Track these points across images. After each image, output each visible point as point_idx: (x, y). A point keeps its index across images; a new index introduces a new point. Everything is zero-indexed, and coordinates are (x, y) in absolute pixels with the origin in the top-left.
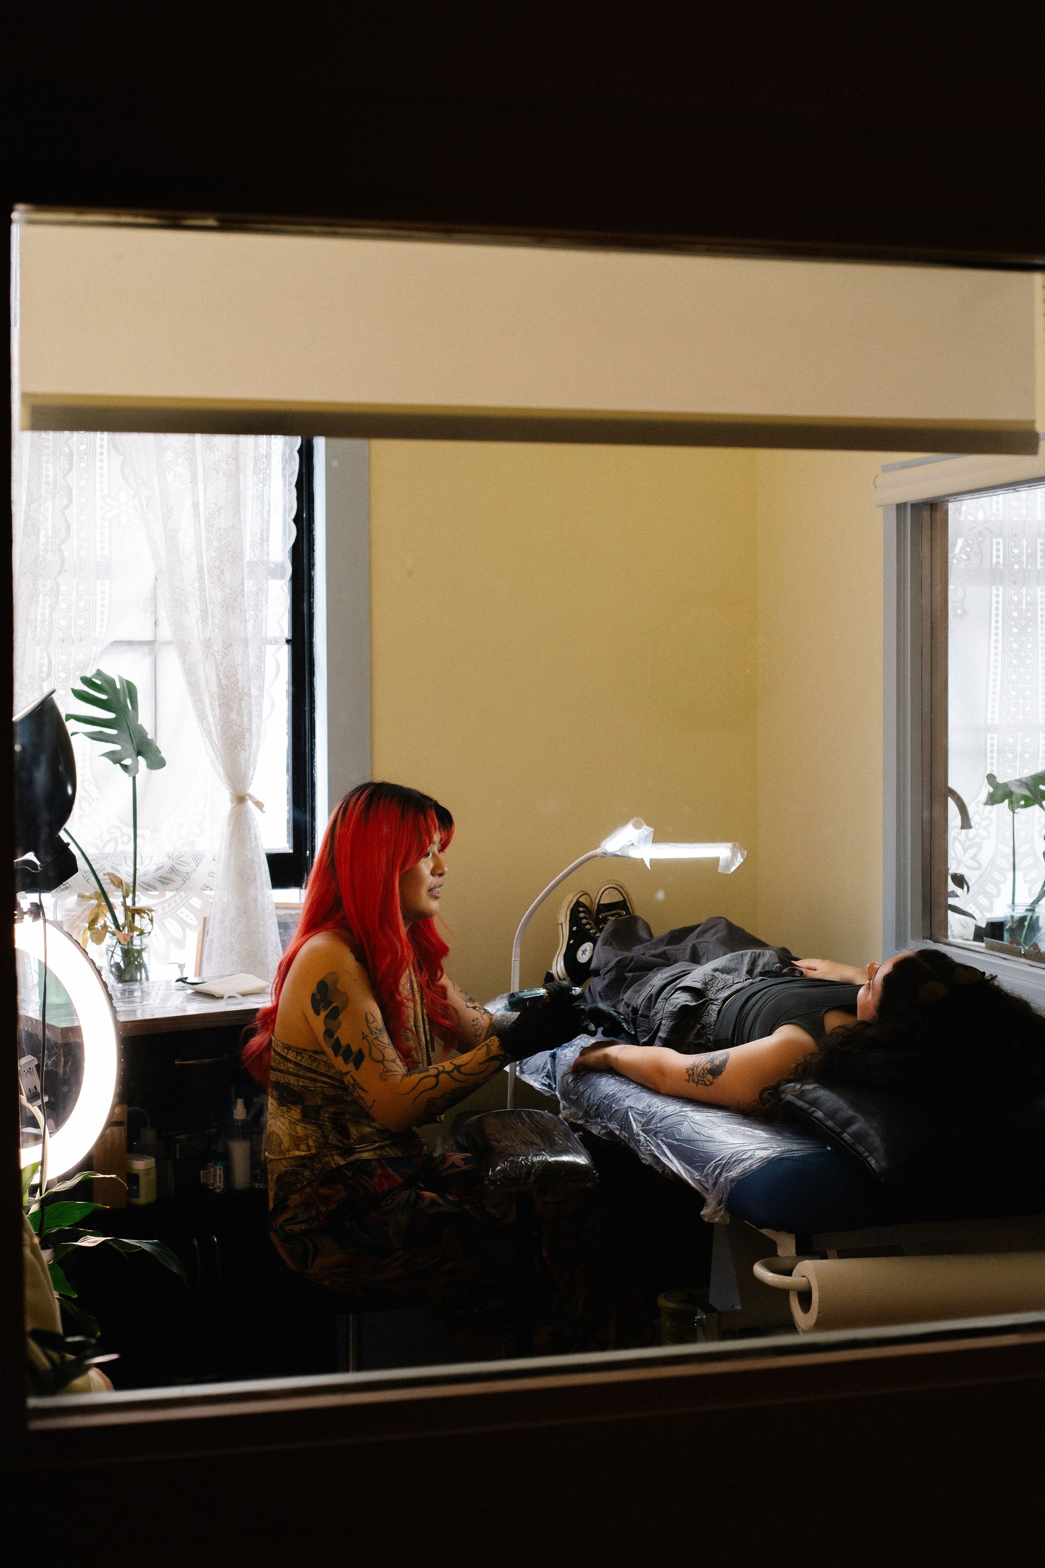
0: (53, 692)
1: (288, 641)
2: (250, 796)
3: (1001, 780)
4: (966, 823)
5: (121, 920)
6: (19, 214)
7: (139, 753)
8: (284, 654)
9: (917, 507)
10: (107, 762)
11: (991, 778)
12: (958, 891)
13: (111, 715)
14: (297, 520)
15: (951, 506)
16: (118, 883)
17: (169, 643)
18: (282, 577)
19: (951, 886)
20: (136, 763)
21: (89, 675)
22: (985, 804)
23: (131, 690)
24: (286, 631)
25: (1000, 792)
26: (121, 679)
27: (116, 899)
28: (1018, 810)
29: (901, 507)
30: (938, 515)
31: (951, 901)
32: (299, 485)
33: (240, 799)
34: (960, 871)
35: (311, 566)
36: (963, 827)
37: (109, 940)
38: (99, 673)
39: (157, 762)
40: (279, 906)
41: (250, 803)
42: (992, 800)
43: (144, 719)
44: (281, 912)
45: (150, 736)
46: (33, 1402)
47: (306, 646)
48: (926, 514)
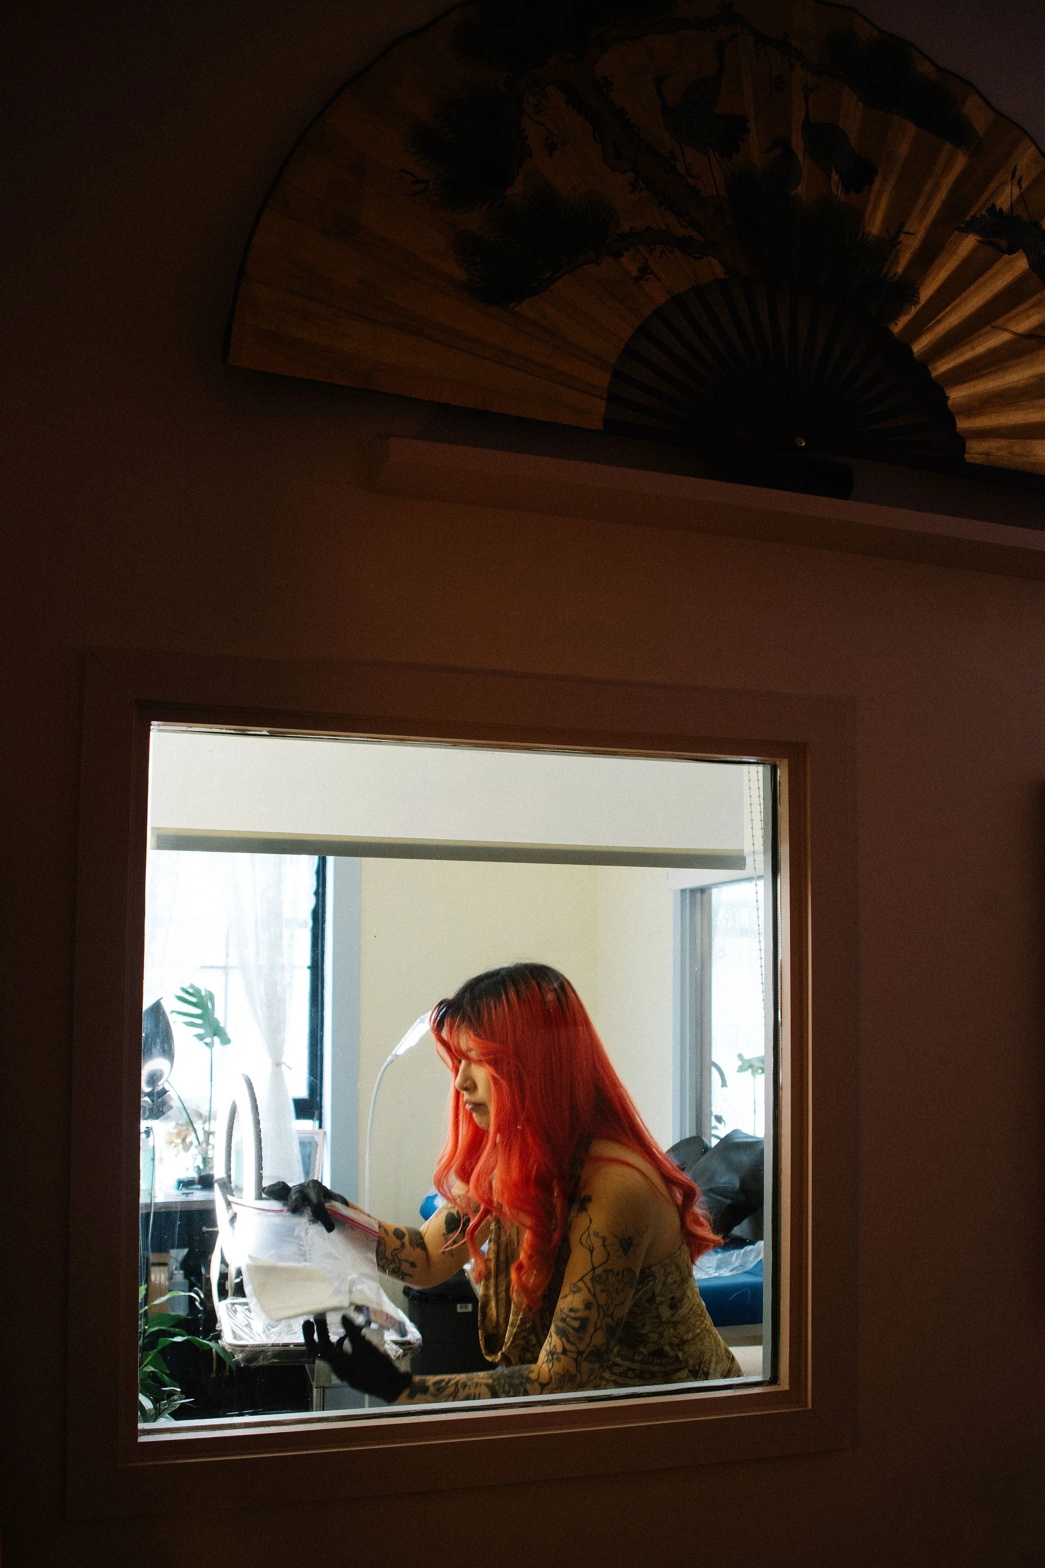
0: (162, 998)
1: (309, 968)
2: (284, 1063)
3: (747, 1057)
4: (724, 1084)
5: (201, 1139)
6: (155, 726)
7: (215, 1035)
8: (305, 977)
9: (693, 891)
10: (196, 1040)
11: (740, 1056)
12: (717, 1124)
13: (198, 1011)
14: (317, 893)
15: (715, 891)
16: (200, 1116)
17: (235, 968)
18: (306, 927)
19: (714, 1123)
20: (213, 1041)
21: (185, 987)
22: (738, 1071)
23: (211, 997)
24: (308, 961)
25: (747, 1065)
26: (206, 990)
27: (198, 1125)
28: (757, 1076)
29: (683, 891)
30: (706, 896)
31: (714, 1132)
32: (318, 873)
33: (278, 1064)
34: (719, 1114)
35: (324, 922)
36: (722, 1086)
37: (194, 1151)
38: (192, 986)
39: (226, 1041)
40: (299, 1132)
41: (283, 1067)
42: (741, 1069)
43: (219, 1015)
44: (301, 1135)
45: (222, 1025)
46: (141, 1426)
47: (320, 969)
48: (698, 895)
